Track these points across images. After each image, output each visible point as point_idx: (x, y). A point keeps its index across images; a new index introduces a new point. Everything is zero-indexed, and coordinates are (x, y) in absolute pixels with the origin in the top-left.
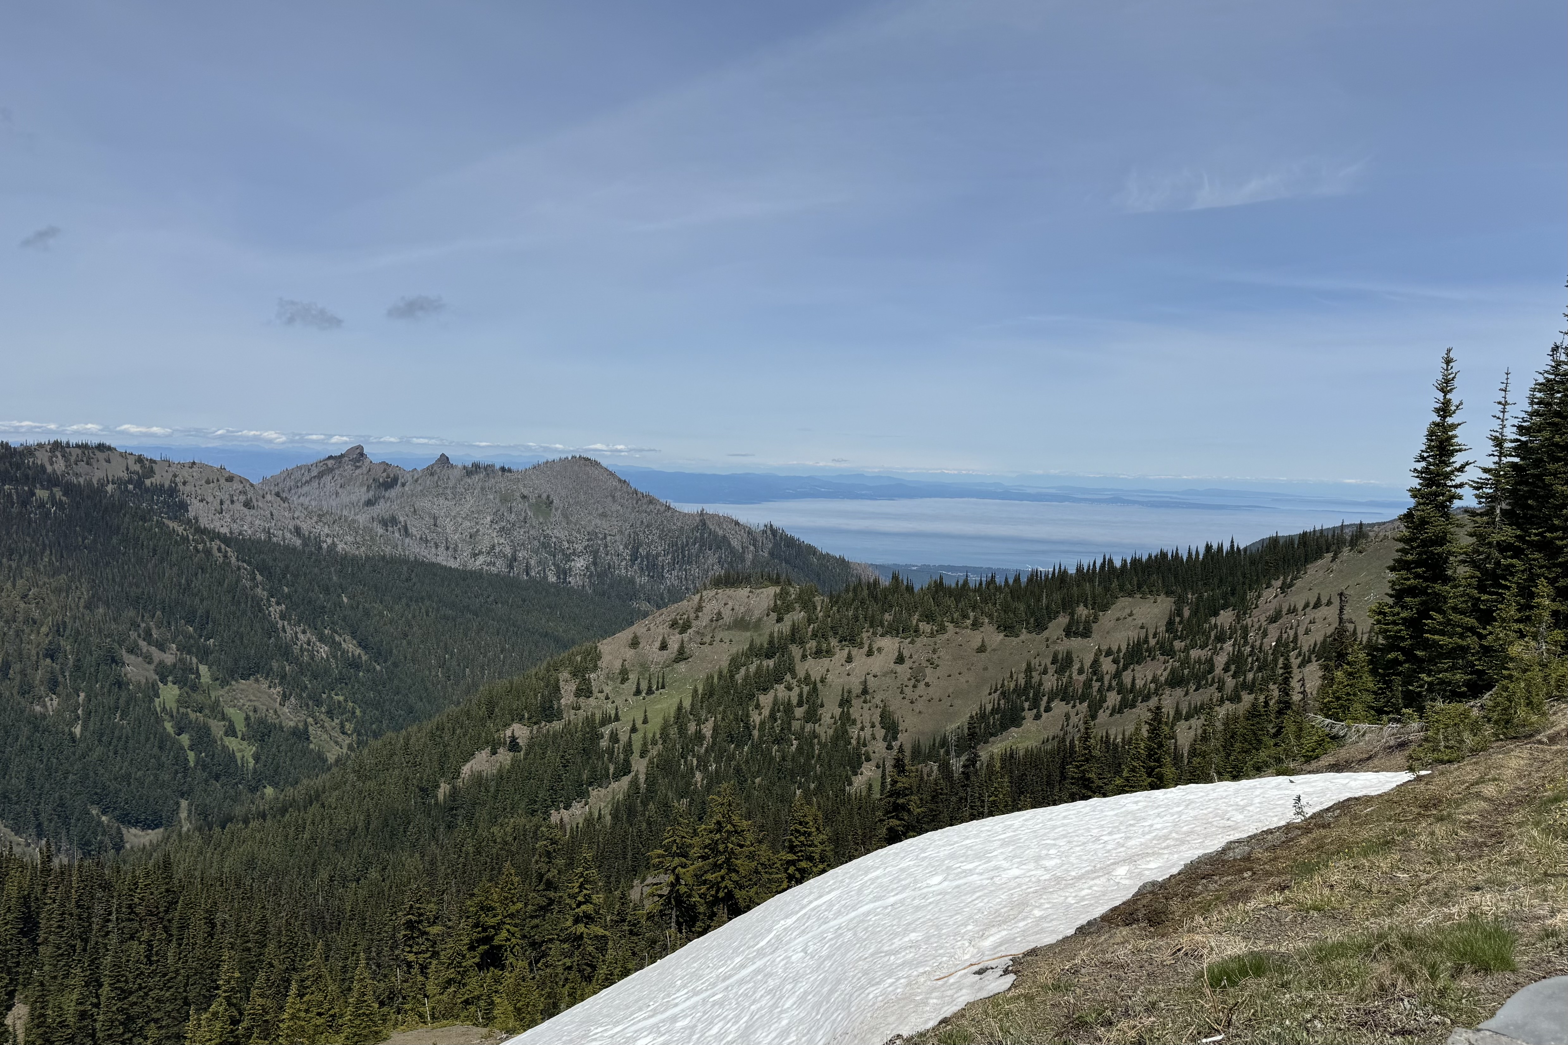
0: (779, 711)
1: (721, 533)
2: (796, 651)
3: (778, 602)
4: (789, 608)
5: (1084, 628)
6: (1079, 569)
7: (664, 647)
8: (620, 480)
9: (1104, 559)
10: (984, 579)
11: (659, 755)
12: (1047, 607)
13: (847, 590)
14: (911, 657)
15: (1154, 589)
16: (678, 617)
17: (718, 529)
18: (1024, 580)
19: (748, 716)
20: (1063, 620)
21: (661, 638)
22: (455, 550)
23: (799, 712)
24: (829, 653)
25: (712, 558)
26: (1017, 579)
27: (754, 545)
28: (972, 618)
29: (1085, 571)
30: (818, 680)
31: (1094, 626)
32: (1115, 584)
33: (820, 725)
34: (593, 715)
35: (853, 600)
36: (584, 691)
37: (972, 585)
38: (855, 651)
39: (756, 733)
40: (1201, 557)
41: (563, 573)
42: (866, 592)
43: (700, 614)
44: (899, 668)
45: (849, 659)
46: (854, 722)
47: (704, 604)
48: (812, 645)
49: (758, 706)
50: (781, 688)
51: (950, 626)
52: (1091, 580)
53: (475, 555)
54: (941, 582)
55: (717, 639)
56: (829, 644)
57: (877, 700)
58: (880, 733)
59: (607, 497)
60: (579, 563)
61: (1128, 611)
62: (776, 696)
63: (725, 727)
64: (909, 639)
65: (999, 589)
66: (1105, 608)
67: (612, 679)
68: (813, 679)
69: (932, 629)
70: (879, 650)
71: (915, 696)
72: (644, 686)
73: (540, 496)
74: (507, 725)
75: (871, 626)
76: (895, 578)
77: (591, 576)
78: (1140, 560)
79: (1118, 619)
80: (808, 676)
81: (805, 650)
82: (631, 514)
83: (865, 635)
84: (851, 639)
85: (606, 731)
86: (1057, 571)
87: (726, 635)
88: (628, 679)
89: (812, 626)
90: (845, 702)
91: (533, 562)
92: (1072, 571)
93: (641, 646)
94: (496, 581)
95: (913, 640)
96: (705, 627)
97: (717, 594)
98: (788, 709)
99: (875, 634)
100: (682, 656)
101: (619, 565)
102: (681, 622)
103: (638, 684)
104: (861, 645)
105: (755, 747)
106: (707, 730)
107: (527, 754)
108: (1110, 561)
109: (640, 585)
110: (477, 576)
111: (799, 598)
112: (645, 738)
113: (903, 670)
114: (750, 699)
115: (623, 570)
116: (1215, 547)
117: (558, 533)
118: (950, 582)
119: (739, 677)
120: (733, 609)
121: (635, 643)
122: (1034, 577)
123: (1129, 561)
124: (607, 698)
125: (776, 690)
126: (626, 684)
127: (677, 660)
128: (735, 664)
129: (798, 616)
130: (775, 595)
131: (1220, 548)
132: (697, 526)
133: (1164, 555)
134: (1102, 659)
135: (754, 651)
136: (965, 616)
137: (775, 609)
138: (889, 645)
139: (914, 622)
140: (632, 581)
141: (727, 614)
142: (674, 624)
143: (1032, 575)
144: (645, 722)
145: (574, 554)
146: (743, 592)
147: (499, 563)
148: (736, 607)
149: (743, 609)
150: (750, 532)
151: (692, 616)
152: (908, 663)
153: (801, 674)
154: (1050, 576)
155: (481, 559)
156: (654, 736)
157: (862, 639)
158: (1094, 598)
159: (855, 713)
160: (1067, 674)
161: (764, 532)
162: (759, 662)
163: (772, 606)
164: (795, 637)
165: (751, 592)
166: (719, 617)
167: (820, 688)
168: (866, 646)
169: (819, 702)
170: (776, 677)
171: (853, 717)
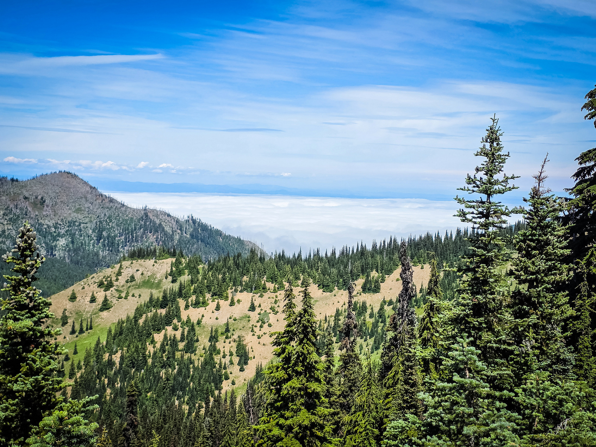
0: (167, 345)
2: (182, 303)
3: (174, 269)
4: (180, 273)
5: (375, 286)
7: (93, 300)
8: (91, 187)
10: (312, 253)
11: (81, 377)
12: (351, 272)
14: (260, 306)
15: (422, 259)
16: (104, 280)
17: (156, 220)
18: (338, 253)
19: (144, 349)
20: (361, 281)
21: (91, 294)
23: (181, 345)
24: (204, 304)
26: (333, 253)
28: (302, 279)
29: (378, 248)
30: (195, 322)
31: (381, 284)
32: (397, 256)
33: (195, 355)
37: (303, 257)
38: (222, 302)
39: (150, 361)
41: (50, 249)
42: (232, 261)
43: (119, 278)
44: (251, 313)
45: (218, 308)
46: (219, 353)
47: (122, 271)
48: (194, 298)
49: (153, 342)
50: (169, 329)
52: (382, 254)
54: (283, 255)
55: (131, 294)
56: (204, 298)
57: (235, 337)
59: (82, 198)
62: (166, 335)
64: (259, 294)
65: (321, 260)
66: (389, 272)
67: (56, 323)
68: (192, 322)
69: (274, 287)
70: (239, 301)
71: (261, 333)
72: (77, 327)
73: (37, 197)
75: (234, 285)
77: (70, 250)
79: (397, 280)
80: (188, 321)
81: (187, 303)
83: (229, 291)
84: (219, 294)
87: (137, 292)
88: (67, 323)
89: (193, 285)
90: (213, 338)
92: (369, 248)
93: (77, 300)
95: (262, 294)
96: (123, 286)
97: (132, 263)
98: (174, 343)
99: (236, 291)
100: (106, 306)
102: (106, 283)
103: (73, 326)
104: (227, 298)
105: (149, 371)
106: (117, 358)
111: (188, 266)
112: (72, 365)
113: (254, 316)
114: (147, 337)
119: (141, 321)
120: (142, 274)
121: (73, 298)
123: (407, 241)
125: (167, 330)
126: (66, 326)
127: (102, 310)
128: (139, 312)
129: (186, 278)
130: (172, 264)
132: (142, 217)
133: (429, 237)
134: (386, 307)
135: (152, 303)
136: (297, 278)
137: (171, 274)
138: (245, 297)
139: (263, 282)
141: (138, 276)
142: (101, 285)
143: (343, 251)
144: (75, 353)
145: (59, 236)
146: (150, 262)
148: (145, 273)
149: (149, 274)
151: (114, 278)
152: (258, 310)
153: (184, 318)
154: (355, 251)
157: (227, 294)
158: (382, 265)
159: (219, 345)
160: (362, 317)
162: (155, 311)
163: (169, 271)
164: (181, 293)
165: (156, 262)
166: (133, 278)
167: (197, 328)
168: (230, 298)
169: (196, 338)
170: (168, 320)
171: (218, 348)
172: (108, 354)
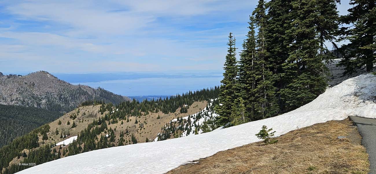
0: (103, 139)
1: (85, 90)
2: (107, 122)
3: (101, 109)
4: (105, 110)
5: (185, 111)
6: (183, 95)
7: (69, 123)
8: (55, 77)
9: (190, 91)
10: (158, 99)
12: (175, 105)
13: (121, 104)
14: (139, 121)
15: (202, 99)
16: (72, 115)
17: (84, 89)
18: (169, 99)
19: (94, 141)
20: (180, 109)
21: (67, 121)
22: (5, 100)
23: (109, 139)
24: (117, 122)
25: (83, 97)
26: (167, 98)
27: (96, 93)
28: (155, 110)
29: (185, 95)
30: (114, 129)
31: (188, 109)
32: (192, 98)
33: (115, 142)
34: (48, 145)
35: (123, 107)
36: (45, 138)
37: (155, 101)
38: (124, 121)
39: (97, 146)
40: (214, 90)
41: (39, 105)
42: (126, 104)
43: (79, 114)
44: (136, 125)
45: (122, 123)
46: (124, 141)
47: (80, 111)
48: (112, 120)
49: (97, 138)
50: (103, 133)
51: (150, 113)
52: (187, 98)
53: (12, 101)
54: (147, 101)
55: (84, 120)
56: (116, 119)
57: (131, 134)
59: (51, 82)
60: (44, 101)
61: (196, 105)
62: (102, 135)
63: (88, 145)
64: (139, 117)
65: (162, 101)
66: (190, 104)
67: (54, 134)
68: (112, 129)
69: (145, 114)
70: (130, 120)
71: (141, 132)
72: (63, 135)
73: (31, 83)
74: (23, 150)
75: (128, 114)
76: (134, 100)
77: (47, 105)
78: (199, 91)
79: (194, 107)
80: (111, 129)
81: (109, 122)
82: (58, 86)
83: (126, 116)
84: (122, 117)
85: (52, 149)
86: (177, 95)
87: (87, 119)
88: (58, 133)
89: (111, 115)
90: (122, 135)
91: (29, 102)
92: (181, 95)
93: (62, 124)
94: (18, 108)
95: (140, 117)
96: (80, 117)
97: (83, 108)
98: (106, 138)
99: (129, 116)
100: (74, 126)
101: (56, 101)
103: (61, 135)
104: (125, 119)
106: (82, 146)
107: (29, 158)
108: (191, 92)
109: (62, 107)
110: (13, 107)
111: (107, 107)
112: (64, 150)
113: (138, 126)
114: (94, 137)
116: (217, 87)
117: (36, 93)
118: (149, 100)
119: (91, 131)
120: (88, 112)
121: (60, 123)
122: (171, 98)
123: (196, 92)
124: (52, 139)
126: (58, 135)
127: (73, 127)
128: (90, 127)
129: (107, 112)
130: (101, 107)
131: (218, 87)
132: (78, 89)
133: (205, 90)
134: (190, 118)
135: (95, 123)
137: (101, 111)
138: (133, 118)
139: (140, 112)
140: (60, 105)
141: (86, 113)
142: (71, 117)
143: (171, 97)
145: (42, 99)
146: (91, 107)
147: (19, 103)
148: (89, 111)
149: (91, 111)
150: (94, 90)
151: (76, 114)
152: (139, 123)
153: (109, 128)
154: (176, 97)
155: (14, 102)
156: (67, 149)
158: (187, 102)
160: (181, 123)
161: (98, 89)
162: (96, 126)
164: (106, 118)
165: (93, 106)
166: (85, 114)
167: (114, 132)
168: (127, 119)
169: (114, 136)
170: (102, 130)
171: (124, 139)
172: (79, 145)
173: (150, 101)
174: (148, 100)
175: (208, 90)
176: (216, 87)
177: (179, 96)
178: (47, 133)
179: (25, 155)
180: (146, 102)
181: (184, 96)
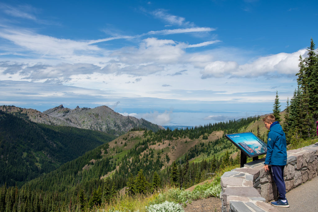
0: (145, 156)
1: (132, 120)
2: (148, 143)
4: (147, 135)
5: (206, 138)
7: (122, 143)
8: (112, 110)
10: (186, 128)
11: (121, 165)
12: (199, 134)
13: (158, 131)
14: (172, 144)
15: (220, 129)
16: (124, 137)
18: (194, 128)
19: (139, 157)
20: (202, 136)
22: (80, 125)
23: (149, 156)
24: (155, 144)
25: (130, 125)
26: (192, 128)
30: (153, 149)
31: (208, 137)
32: (212, 129)
33: (154, 159)
34: (108, 157)
35: (160, 133)
36: (106, 152)
37: (183, 130)
38: (160, 143)
39: (141, 161)
40: (229, 123)
41: (101, 129)
42: (162, 131)
43: (129, 136)
44: (169, 147)
45: (159, 145)
46: (161, 158)
48: (152, 142)
49: (141, 155)
51: (179, 138)
55: (132, 141)
56: (155, 142)
57: (165, 153)
58: (166, 160)
59: (109, 113)
60: (104, 127)
61: (215, 134)
62: (144, 153)
63: (134, 159)
64: (171, 141)
65: (189, 130)
66: (210, 133)
67: (112, 150)
69: (176, 138)
70: (165, 143)
71: (173, 152)
72: (118, 151)
73: (96, 114)
74: (91, 160)
75: (164, 138)
76: (168, 128)
77: (106, 129)
78: (217, 124)
79: (213, 135)
80: (151, 149)
81: (150, 144)
82: (114, 117)
83: (162, 140)
84: (160, 141)
85: (111, 160)
86: (200, 126)
87: (134, 141)
88: (115, 150)
89: (151, 139)
90: (159, 154)
91: (95, 127)
94: (88, 131)
96: (130, 139)
97: (132, 132)
98: (147, 155)
99: (164, 140)
100: (125, 145)
105: (141, 164)
106: (131, 160)
107: (95, 165)
108: (211, 124)
110: (84, 130)
111: (149, 133)
112: (118, 162)
114: (139, 154)
115: (113, 128)
117: (100, 121)
119: (137, 149)
120: (135, 135)
121: (116, 143)
122: (196, 128)
123: (214, 124)
124: (111, 154)
128: (136, 147)
129: (149, 136)
130: (144, 132)
132: (127, 119)
133: (221, 123)
134: (210, 143)
135: (140, 144)
136: (183, 136)
138: (167, 142)
139: (172, 137)
140: (115, 130)
142: (124, 139)
144: (118, 159)
145: (103, 125)
146: (137, 132)
147: (89, 127)
149: (137, 135)
150: (138, 120)
151: (127, 137)
152: (171, 146)
153: (149, 148)
155: (85, 126)
156: (120, 161)
158: (208, 131)
159: (161, 156)
160: (203, 147)
161: (141, 120)
162: (141, 146)
163: (143, 134)
164: (148, 140)
165: (139, 132)
166: (133, 137)
167: (153, 151)
168: (163, 142)
169: (153, 154)
170: (145, 149)
172: (128, 159)
173: (180, 130)
174: (178, 129)
175: (224, 123)
176: (230, 121)
177: (202, 127)
178: (108, 149)
179: (92, 164)
180: (177, 130)
181: (206, 127)
